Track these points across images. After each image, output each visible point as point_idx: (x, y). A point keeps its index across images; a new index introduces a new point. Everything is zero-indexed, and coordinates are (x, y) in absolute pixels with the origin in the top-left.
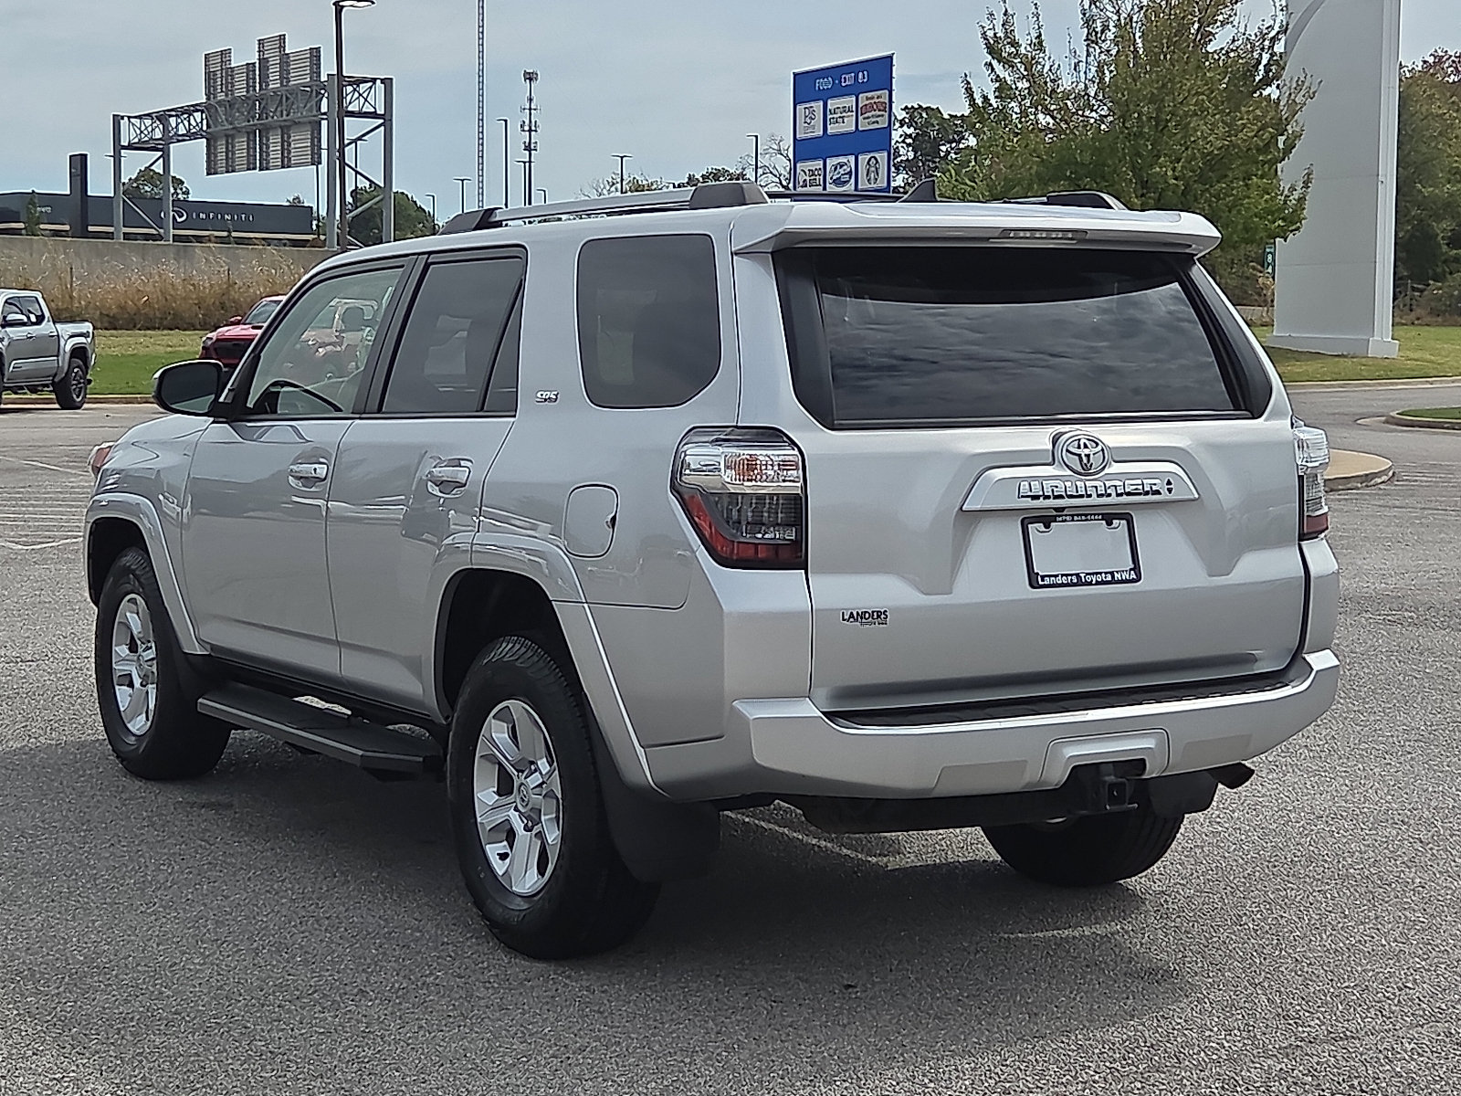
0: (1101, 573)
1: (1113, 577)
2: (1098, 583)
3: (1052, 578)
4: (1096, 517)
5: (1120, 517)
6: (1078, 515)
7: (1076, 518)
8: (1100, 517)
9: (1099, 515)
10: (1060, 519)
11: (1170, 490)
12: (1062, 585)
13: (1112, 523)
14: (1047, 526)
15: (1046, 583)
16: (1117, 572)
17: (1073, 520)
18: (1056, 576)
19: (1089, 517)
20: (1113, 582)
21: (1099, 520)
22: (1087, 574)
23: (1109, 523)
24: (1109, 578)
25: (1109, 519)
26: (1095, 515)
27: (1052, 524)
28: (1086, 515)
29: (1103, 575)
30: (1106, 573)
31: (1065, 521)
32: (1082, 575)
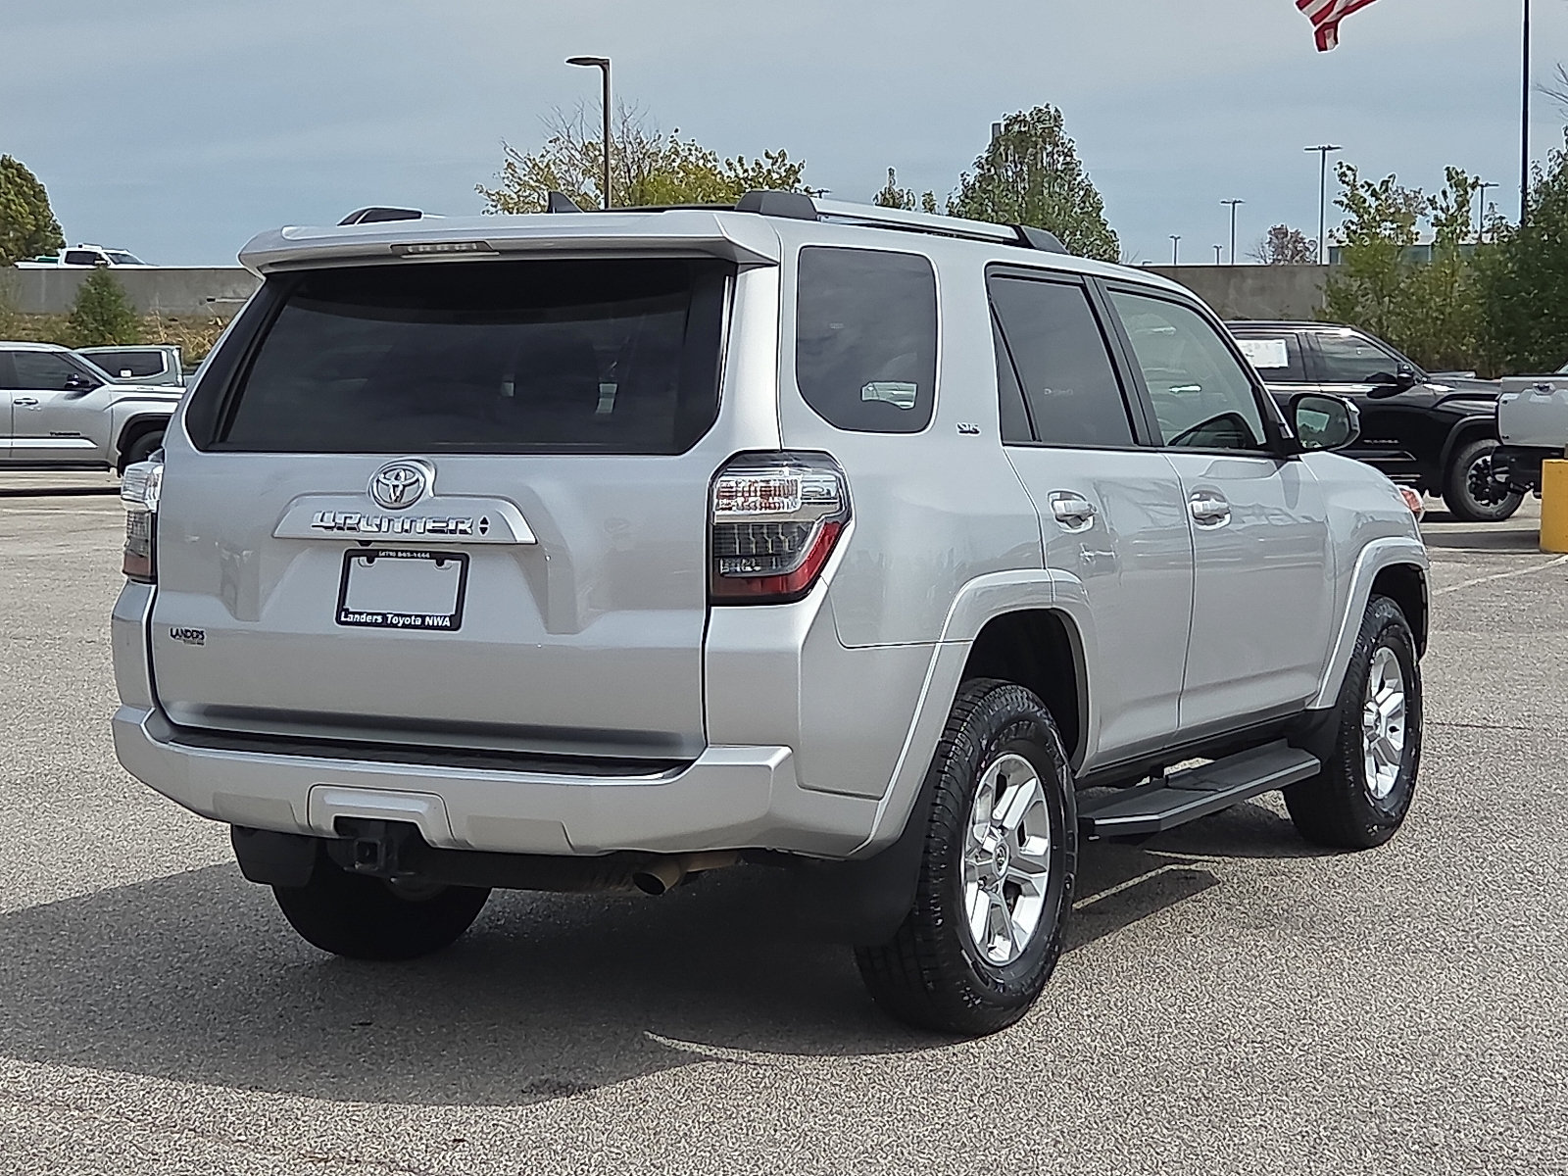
0: (410, 616)
1: (423, 621)
2: (404, 626)
3: (356, 616)
4: (423, 555)
5: (452, 556)
6: (402, 551)
7: (400, 554)
8: (428, 555)
9: (426, 552)
10: (383, 554)
11: (484, 530)
12: (366, 624)
13: (442, 564)
14: (370, 561)
15: (348, 619)
16: (430, 617)
17: (397, 557)
18: (361, 614)
19: (415, 555)
20: (423, 626)
21: (426, 558)
22: (396, 615)
23: (440, 563)
24: (419, 622)
25: (440, 558)
26: (421, 552)
27: (376, 559)
28: (412, 552)
29: (413, 618)
30: (416, 616)
31: (389, 556)
32: (390, 616)
